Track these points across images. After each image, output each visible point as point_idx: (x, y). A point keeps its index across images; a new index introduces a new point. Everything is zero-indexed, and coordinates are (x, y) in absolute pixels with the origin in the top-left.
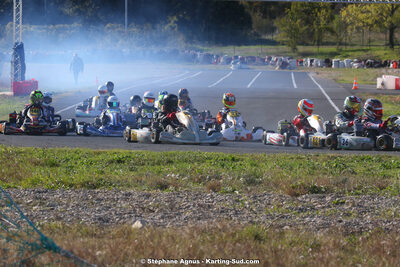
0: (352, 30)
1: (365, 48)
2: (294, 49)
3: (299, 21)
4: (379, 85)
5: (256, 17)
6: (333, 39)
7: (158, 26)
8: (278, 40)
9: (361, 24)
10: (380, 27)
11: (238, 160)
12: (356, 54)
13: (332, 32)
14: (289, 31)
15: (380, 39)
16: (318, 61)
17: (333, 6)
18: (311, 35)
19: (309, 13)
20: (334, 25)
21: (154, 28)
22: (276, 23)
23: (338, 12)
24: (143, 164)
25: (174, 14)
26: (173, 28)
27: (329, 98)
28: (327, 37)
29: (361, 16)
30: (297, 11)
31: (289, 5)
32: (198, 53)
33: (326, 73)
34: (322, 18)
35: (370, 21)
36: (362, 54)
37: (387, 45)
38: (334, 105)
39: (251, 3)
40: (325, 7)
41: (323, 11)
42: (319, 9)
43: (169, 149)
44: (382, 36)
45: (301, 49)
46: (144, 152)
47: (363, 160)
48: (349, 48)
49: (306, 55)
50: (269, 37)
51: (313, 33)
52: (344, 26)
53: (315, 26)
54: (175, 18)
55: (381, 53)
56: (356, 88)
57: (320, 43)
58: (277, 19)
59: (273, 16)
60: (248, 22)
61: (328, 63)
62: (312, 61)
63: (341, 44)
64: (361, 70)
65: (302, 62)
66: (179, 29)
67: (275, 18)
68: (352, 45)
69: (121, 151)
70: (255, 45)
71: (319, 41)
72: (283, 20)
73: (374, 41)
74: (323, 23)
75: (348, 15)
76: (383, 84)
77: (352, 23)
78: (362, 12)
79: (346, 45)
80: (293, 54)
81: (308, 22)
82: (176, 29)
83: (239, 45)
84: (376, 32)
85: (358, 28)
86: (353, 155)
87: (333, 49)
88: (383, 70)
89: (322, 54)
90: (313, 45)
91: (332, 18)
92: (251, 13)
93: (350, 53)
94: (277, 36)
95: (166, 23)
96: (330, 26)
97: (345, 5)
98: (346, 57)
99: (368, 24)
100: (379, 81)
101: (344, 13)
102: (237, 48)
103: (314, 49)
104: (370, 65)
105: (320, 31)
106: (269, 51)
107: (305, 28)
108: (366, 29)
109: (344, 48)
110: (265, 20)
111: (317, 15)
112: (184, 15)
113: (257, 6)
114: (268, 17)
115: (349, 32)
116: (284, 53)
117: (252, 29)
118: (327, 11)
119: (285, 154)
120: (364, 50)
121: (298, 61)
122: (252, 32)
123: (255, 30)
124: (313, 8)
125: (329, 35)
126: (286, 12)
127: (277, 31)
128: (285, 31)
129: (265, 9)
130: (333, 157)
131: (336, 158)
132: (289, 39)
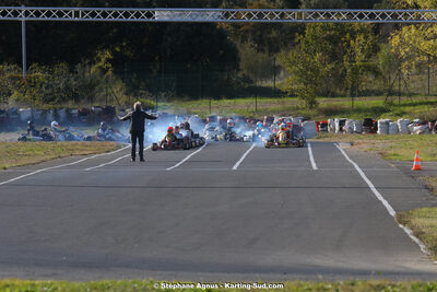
0: (409, 68)
1: (432, 99)
2: (312, 103)
3: (318, 55)
5: (247, 51)
6: (377, 85)
7: (78, 67)
8: (284, 88)
12: (418, 110)
13: (376, 73)
14: (302, 73)
16: (352, 123)
17: (377, 28)
18: (339, 79)
20: (380, 61)
21: (72, 71)
22: (280, 60)
23: (385, 38)
25: (102, 50)
26: (104, 71)
27: (371, 186)
28: (368, 81)
29: (425, 45)
30: (315, 37)
31: (301, 28)
33: (366, 144)
34: (358, 50)
36: (428, 111)
38: (385, 203)
39: (234, 25)
40: (362, 31)
41: (361, 38)
42: (353, 34)
43: (101, 278)
45: (323, 102)
46: (56, 283)
47: (431, 290)
48: (404, 100)
49: (331, 112)
50: (267, 83)
51: (343, 76)
52: (395, 62)
53: (346, 64)
54: (108, 54)
56: (418, 168)
57: (355, 92)
58: (283, 52)
59: (274, 48)
60: (232, 58)
61: (370, 126)
62: (342, 123)
63: (391, 93)
64: (427, 137)
65: (325, 125)
66: (115, 72)
67: (277, 51)
68: (411, 95)
69: (17, 282)
70: (244, 97)
71: (353, 89)
72: (293, 54)
74: (360, 57)
75: (403, 43)
77: (409, 57)
78: (426, 39)
79: (400, 94)
80: (311, 112)
81: (334, 57)
82: (110, 73)
83: (218, 98)
85: (419, 65)
86: (415, 283)
87: (378, 102)
89: (359, 110)
90: (342, 96)
91: (376, 49)
92: (238, 43)
93: (407, 109)
94: (283, 82)
95: (92, 63)
96: (372, 62)
97: (397, 27)
98: (400, 115)
101: (395, 40)
102: (214, 102)
103: (346, 103)
105: (355, 71)
106: (272, 107)
107: (330, 66)
108: (433, 68)
109: (396, 100)
110: (260, 54)
111: (349, 46)
112: (122, 47)
113: (247, 31)
114: (266, 49)
115: (405, 72)
116: (294, 111)
117: (239, 70)
118: (366, 38)
119: (297, 282)
120: (432, 103)
121: (318, 123)
122: (240, 75)
123: (245, 72)
124: (343, 33)
125: (371, 78)
126: (297, 40)
127: (282, 74)
128: (296, 73)
129: (261, 36)
130: (378, 286)
131: (384, 288)
132: (302, 85)
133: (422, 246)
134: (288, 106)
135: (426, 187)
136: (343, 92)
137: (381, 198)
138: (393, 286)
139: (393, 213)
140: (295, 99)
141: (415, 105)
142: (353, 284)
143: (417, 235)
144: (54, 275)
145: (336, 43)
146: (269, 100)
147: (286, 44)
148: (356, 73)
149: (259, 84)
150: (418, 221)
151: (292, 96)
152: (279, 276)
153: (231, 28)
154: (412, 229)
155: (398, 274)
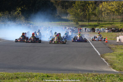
0: (105, 14)
1: (111, 23)
2: (77, 23)
3: (79, 10)
4: (118, 41)
5: (59, 8)
6: (96, 18)
7: (12, 13)
8: (69, 19)
9: (109, 11)
10: (118, 12)
11: (50, 77)
12: (107, 25)
13: (95, 15)
14: (74, 15)
15: (118, 18)
16: (88, 29)
17: (96, 3)
18: (85, 17)
19: (84, 6)
20: (96, 12)
21: (10, 13)
22: (68, 11)
23: (98, 5)
24: (4, 79)
25: (19, 7)
26: (19, 13)
27: (94, 47)
28: (93, 17)
29: (109, 8)
30: (78, 5)
31: (74, 2)
32: (31, 26)
33: (92, 35)
34: (90, 9)
35: (113, 10)
36: (110, 26)
37: (121, 21)
38: (97, 52)
39: (56, 1)
40: (92, 3)
41: (91, 5)
42: (89, 4)
43: (17, 72)
44: (119, 17)
45: (80, 23)
46: (4, 73)
47: (110, 76)
48: (103, 23)
49: (82, 26)
50: (65, 18)
51: (86, 16)
52: (101, 12)
53: (87, 12)
54: (20, 9)
55: (119, 25)
56: (107, 42)
57: (89, 20)
58: (69, 9)
61: (93, 30)
62: (85, 29)
63: (99, 21)
64: (109, 33)
65: (81, 29)
66: (22, 14)
67: (68, 8)
68: (105, 21)
70: (58, 21)
72: (72, 9)
73: (115, 19)
74: (91, 11)
75: (103, 7)
76: (119, 40)
77: (105, 11)
78: (109, 6)
79: (102, 21)
80: (77, 26)
81: (84, 10)
84: (116, 15)
85: (107, 13)
86: (105, 74)
87: (96, 23)
88: (120, 33)
89: (90, 25)
90: (86, 22)
91: (95, 8)
92: (56, 6)
93: (104, 25)
94: (69, 17)
95: (15, 11)
96: (94, 12)
97: (101, 2)
98: (102, 27)
99: (112, 11)
100: (118, 38)
101: (101, 6)
102: (50, 23)
103: (87, 23)
104: (113, 31)
105: (89, 15)
106: (66, 24)
107: (82, 13)
108: (112, 14)
109: (101, 23)
110: (63, 9)
111: (88, 7)
112: (24, 7)
113: (59, 3)
114: (65, 8)
115: (103, 15)
116: (72, 25)
117: (57, 14)
118: (93, 5)
119: (72, 73)
120: (111, 24)
121: (79, 29)
122: (57, 15)
123: (58, 14)
124: (86, 4)
125: (94, 16)
126: (73, 6)
127: (69, 15)
128: (73, 15)
129: (63, 4)
130: (95, 75)
131: (97, 75)
132: (74, 18)
133: (108, 64)
134: (70, 24)
135: (109, 47)
136: (86, 20)
137: (96, 50)
138: (99, 75)
139: (99, 54)
140: (73, 22)
141: (106, 24)
142: (88, 74)
143: (106, 61)
144: (4, 71)
145: (84, 7)
146: (65, 22)
147: (70, 7)
148: (90, 15)
149: (62, 18)
150: (106, 57)
151: (72, 21)
152: (67, 72)
153: (55, 2)
154: (105, 59)
155: (101, 71)
